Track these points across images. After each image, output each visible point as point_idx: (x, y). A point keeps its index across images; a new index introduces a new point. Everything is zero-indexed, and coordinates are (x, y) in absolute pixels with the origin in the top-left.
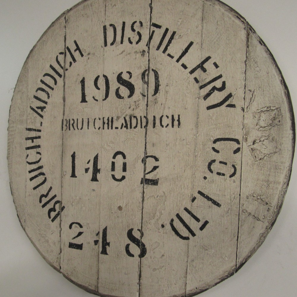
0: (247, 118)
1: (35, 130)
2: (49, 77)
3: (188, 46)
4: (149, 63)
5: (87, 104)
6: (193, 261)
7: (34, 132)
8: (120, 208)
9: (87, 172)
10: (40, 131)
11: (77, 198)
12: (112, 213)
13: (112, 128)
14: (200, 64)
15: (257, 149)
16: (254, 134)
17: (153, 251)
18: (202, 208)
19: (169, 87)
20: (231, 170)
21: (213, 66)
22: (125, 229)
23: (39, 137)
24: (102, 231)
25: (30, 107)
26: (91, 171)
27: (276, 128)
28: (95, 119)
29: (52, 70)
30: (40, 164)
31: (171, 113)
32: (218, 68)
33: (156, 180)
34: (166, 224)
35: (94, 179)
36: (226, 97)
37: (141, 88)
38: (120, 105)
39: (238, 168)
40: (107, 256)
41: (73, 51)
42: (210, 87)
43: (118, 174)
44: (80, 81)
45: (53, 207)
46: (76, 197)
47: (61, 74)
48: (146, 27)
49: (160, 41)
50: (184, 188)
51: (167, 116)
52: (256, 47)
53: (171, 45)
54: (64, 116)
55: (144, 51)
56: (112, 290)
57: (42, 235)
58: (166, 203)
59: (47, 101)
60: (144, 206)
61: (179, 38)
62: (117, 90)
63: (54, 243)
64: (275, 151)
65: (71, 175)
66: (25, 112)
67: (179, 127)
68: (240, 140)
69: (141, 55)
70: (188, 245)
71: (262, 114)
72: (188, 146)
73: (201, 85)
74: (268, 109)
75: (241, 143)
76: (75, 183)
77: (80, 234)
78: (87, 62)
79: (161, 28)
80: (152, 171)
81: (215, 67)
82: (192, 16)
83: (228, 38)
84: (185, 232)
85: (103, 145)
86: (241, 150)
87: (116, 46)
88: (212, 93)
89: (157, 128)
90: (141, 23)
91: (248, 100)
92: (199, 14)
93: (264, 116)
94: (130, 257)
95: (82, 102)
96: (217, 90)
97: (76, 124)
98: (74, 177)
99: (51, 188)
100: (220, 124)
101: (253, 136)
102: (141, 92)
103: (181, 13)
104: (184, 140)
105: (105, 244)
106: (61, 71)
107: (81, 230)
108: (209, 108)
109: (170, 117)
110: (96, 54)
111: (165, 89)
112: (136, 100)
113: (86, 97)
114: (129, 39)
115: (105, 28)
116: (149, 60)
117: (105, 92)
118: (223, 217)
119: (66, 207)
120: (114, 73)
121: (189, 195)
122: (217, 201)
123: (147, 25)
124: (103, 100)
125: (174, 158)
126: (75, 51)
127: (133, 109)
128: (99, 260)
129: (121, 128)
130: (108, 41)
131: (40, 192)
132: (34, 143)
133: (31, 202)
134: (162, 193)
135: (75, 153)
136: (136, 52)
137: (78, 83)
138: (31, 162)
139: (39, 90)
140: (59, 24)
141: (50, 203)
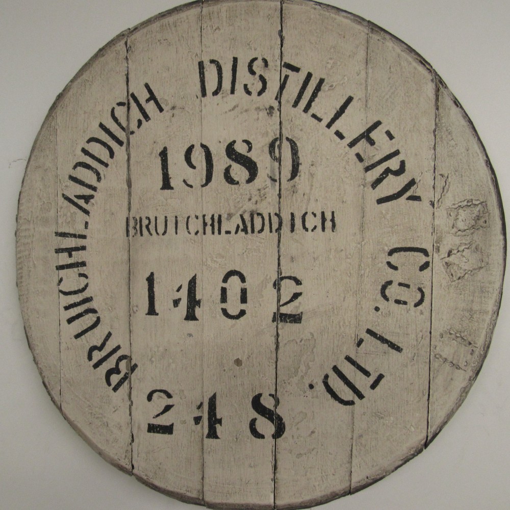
0: (439, 217)
1: (74, 236)
2: (98, 145)
3: (345, 103)
4: (281, 128)
5: (173, 193)
6: (361, 436)
7: (73, 239)
8: (238, 362)
9: (177, 306)
10: (84, 237)
11: (161, 349)
12: (224, 371)
13: (220, 233)
14: (364, 133)
15: (454, 264)
16: (450, 242)
17: (296, 427)
18: (372, 355)
19: (316, 167)
20: (416, 296)
21: (385, 135)
22: (248, 395)
23: (83, 248)
24: (208, 401)
25: (63, 195)
26: (184, 303)
27: (481, 232)
28: (188, 218)
29: (103, 133)
30: (86, 294)
31: (320, 208)
32: (394, 140)
33: (299, 315)
35: (191, 316)
36: (406, 185)
37: (269, 168)
38: (232, 195)
39: (427, 291)
40: (218, 440)
41: (142, 101)
42: (380, 169)
43: (234, 306)
44: (159, 153)
45: (115, 367)
46: (158, 347)
47: (121, 139)
48: (274, 68)
49: (298, 92)
50: (343, 326)
51: (313, 213)
52: (449, 109)
53: (316, 99)
54: (129, 212)
55: (271, 108)
56: (228, 495)
57: (95, 415)
58: (315, 350)
59: (95, 185)
60: (280, 357)
61: (329, 90)
62: (227, 171)
63: (119, 426)
64: (480, 265)
65: (147, 311)
66: (53, 204)
67: (333, 231)
68: (429, 251)
69: (266, 114)
70: (353, 413)
71: (461, 211)
72: (348, 260)
73: (367, 165)
74: (469, 204)
75: (430, 254)
76: (156, 325)
77: (168, 408)
78: (171, 122)
79: (300, 72)
80: (291, 301)
81: (388, 139)
82: (350, 56)
83: (407, 94)
84: (346, 394)
85: (204, 260)
86: (431, 264)
87: (223, 97)
88: (384, 178)
89: (298, 232)
90: (265, 62)
91: (439, 190)
92: (362, 54)
93: (463, 214)
94: (258, 439)
95: (163, 188)
96: (391, 174)
97: (154, 226)
98: (153, 315)
99: (109, 335)
100: (398, 225)
101: (447, 244)
102: (269, 174)
103: (332, 50)
104: (342, 250)
105: (214, 421)
106: (121, 135)
107: (170, 402)
108: (380, 201)
109: (319, 216)
110: (187, 109)
111: (309, 171)
112: (260, 188)
113: (171, 180)
114: (245, 86)
115: (201, 65)
116: (281, 123)
117: (205, 173)
118: (406, 366)
119: (139, 365)
120: (220, 142)
121: (353, 336)
122: (396, 344)
123: (276, 66)
124: (203, 186)
125: (327, 279)
126: (148, 101)
127: (257, 202)
128: (203, 449)
129: (236, 232)
130: (207, 88)
131: (87, 342)
132: (73, 258)
133: (72, 360)
134: (309, 334)
135: (154, 275)
136: (258, 109)
137: (155, 156)
138: (67, 291)
139: (80, 166)
140: (114, 53)
141: (108, 360)
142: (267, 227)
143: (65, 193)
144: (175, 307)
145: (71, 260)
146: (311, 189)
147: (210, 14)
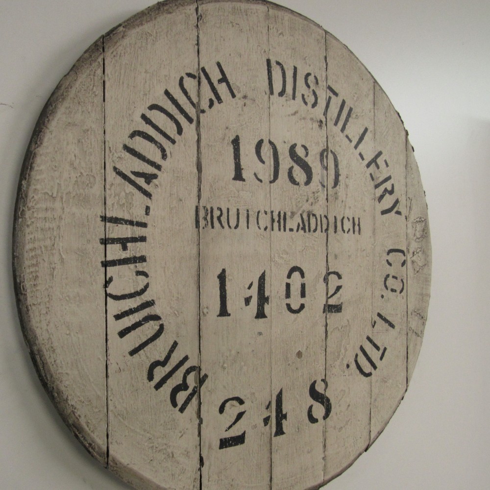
0: (409, 228)
1: (131, 223)
2: (163, 116)
3: (364, 132)
4: (327, 141)
5: (245, 185)
6: (375, 400)
7: (129, 226)
8: (299, 354)
9: (249, 304)
10: (144, 225)
11: (233, 352)
12: (289, 365)
13: (285, 230)
14: (374, 158)
15: (415, 262)
16: (414, 246)
17: (339, 405)
18: (380, 334)
19: (349, 179)
20: (400, 285)
21: (384, 163)
22: (307, 384)
23: (143, 239)
24: (276, 398)
26: (254, 301)
27: (424, 240)
28: (259, 212)
29: (169, 102)
30: (146, 297)
31: (352, 214)
32: (388, 168)
33: (340, 305)
34: (351, 362)
35: (261, 314)
36: (395, 203)
37: (320, 174)
38: (294, 195)
40: (284, 435)
41: (214, 80)
42: (381, 189)
43: (296, 301)
44: (231, 141)
45: (181, 382)
46: (230, 351)
47: (190, 115)
48: (322, 87)
50: (365, 312)
51: (347, 218)
54: (199, 200)
55: (321, 122)
57: (156, 448)
58: (350, 334)
59: (159, 163)
60: (328, 344)
61: (355, 118)
62: (290, 171)
63: (186, 453)
64: (425, 263)
65: (218, 313)
66: (98, 178)
67: (359, 234)
68: (405, 252)
69: (318, 126)
70: (371, 382)
71: (417, 225)
72: (368, 258)
73: (376, 183)
74: (420, 220)
75: (406, 254)
76: (227, 327)
77: (240, 416)
78: (243, 111)
79: (338, 97)
80: (335, 293)
81: (385, 166)
82: (365, 95)
83: (394, 135)
84: (367, 368)
85: (272, 256)
86: (406, 262)
87: (287, 100)
88: (384, 196)
89: (339, 233)
90: (316, 79)
91: (408, 208)
92: (371, 97)
93: (418, 227)
94: (314, 424)
95: (235, 179)
96: (388, 193)
97: (226, 218)
98: (225, 316)
99: (175, 344)
100: (391, 232)
101: (412, 247)
102: (320, 180)
103: (356, 87)
104: (364, 250)
105: (281, 416)
106: (191, 111)
107: (242, 408)
108: (384, 212)
109: (351, 220)
110: (257, 101)
111: (345, 182)
112: (314, 191)
113: (243, 172)
114: (303, 95)
115: (269, 63)
116: (327, 137)
117: (272, 169)
118: (397, 339)
119: (210, 375)
120: (285, 142)
121: (371, 319)
122: (392, 322)
123: (324, 86)
124: (271, 182)
125: (356, 274)
126: (220, 81)
127: (312, 203)
128: (271, 449)
129: (297, 230)
130: (274, 86)
131: (147, 357)
132: (128, 251)
133: (126, 384)
134: (346, 321)
135: (225, 271)
136: (312, 119)
137: (228, 143)
138: (119, 294)
139: (139, 136)
140: (184, 15)
141: (174, 376)
142: (319, 228)
143: (117, 166)
144: (246, 305)
145: (126, 253)
146: (346, 198)
147: (275, 17)
